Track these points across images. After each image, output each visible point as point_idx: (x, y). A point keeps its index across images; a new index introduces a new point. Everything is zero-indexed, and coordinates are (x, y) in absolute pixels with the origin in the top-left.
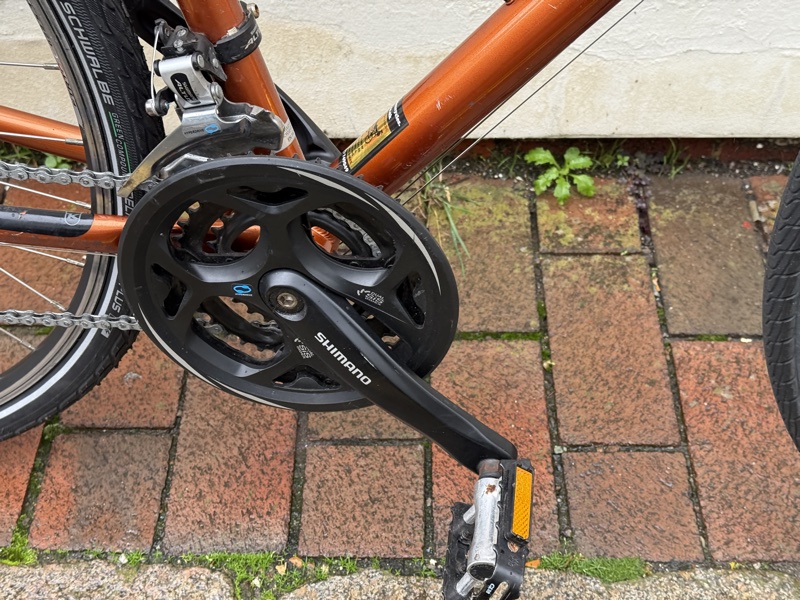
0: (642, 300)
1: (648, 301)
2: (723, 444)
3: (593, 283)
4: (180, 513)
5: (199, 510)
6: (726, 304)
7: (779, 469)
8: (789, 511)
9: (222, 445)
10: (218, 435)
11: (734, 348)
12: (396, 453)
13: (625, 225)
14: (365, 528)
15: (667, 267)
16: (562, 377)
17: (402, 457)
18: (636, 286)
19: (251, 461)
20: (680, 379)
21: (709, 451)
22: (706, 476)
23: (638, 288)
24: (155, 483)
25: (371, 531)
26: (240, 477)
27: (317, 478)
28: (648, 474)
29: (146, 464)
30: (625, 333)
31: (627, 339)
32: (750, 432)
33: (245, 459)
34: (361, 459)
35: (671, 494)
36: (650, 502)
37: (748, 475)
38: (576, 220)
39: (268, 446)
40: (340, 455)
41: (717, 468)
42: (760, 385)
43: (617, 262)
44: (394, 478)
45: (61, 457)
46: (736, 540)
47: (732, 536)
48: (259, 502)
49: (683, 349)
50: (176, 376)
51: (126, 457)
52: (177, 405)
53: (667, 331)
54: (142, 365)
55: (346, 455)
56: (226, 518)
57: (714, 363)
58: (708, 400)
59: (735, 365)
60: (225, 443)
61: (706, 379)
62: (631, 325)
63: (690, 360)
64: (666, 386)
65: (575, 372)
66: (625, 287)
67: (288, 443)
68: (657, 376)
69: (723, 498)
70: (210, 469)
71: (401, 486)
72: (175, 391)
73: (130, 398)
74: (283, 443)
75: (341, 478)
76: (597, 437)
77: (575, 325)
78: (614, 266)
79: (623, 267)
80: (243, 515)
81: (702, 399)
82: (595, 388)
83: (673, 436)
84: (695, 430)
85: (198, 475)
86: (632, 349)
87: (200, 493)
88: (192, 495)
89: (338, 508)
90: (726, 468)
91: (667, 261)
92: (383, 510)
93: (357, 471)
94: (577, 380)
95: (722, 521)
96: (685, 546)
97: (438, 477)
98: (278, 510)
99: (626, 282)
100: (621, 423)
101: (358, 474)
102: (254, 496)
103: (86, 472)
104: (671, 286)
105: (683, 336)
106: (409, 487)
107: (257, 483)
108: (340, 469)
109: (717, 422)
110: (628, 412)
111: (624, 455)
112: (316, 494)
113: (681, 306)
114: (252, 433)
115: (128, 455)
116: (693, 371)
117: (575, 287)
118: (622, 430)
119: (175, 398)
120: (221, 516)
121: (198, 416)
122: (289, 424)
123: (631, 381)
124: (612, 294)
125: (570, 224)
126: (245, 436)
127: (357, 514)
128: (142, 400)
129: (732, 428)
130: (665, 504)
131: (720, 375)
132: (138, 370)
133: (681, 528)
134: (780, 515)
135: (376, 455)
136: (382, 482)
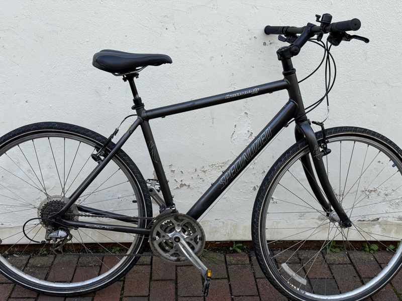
13: (246, 259)
38: (235, 259)
125: (233, 259)
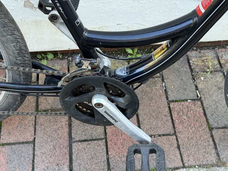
0: (161, 91)
1: (162, 91)
2: (185, 132)
3: (147, 87)
4: (38, 167)
5: (44, 165)
6: (183, 91)
7: (200, 138)
8: (204, 150)
9: (48, 145)
10: (47, 142)
11: (186, 103)
12: (98, 143)
14: (91, 166)
15: (167, 81)
16: (141, 116)
17: (99, 144)
18: (159, 87)
19: (57, 149)
20: (172, 114)
21: (182, 135)
22: (181, 142)
23: (160, 88)
24: (30, 158)
25: (93, 167)
26: (54, 154)
27: (76, 153)
28: (166, 142)
29: (26, 153)
30: (157, 101)
31: (158, 103)
32: (192, 128)
33: (55, 149)
34: (88, 146)
35: (172, 148)
36: (167, 151)
37: (192, 140)
39: (61, 144)
40: (82, 145)
41: (184, 139)
42: (194, 114)
43: (153, 80)
44: (98, 151)
45: (2, 153)
46: (191, 160)
47: (189, 158)
48: (60, 161)
49: (173, 105)
50: (32, 125)
51: (20, 151)
52: (34, 134)
53: (168, 100)
54: (22, 122)
55: (84, 145)
56: (52, 167)
57: (181, 108)
58: (180, 119)
59: (187, 108)
60: (49, 144)
61: (179, 113)
62: (159, 99)
63: (175, 108)
64: (169, 116)
65: (145, 114)
66: (156, 87)
67: (67, 143)
68: (167, 114)
69: (186, 148)
70: (45, 153)
71: (100, 153)
72: (33, 129)
73: (20, 133)
74: (65, 143)
75: (83, 152)
76: (152, 133)
77: (143, 100)
78: (152, 81)
79: (155, 81)
80: (56, 166)
81: (179, 119)
82: (150, 118)
83: (172, 131)
84: (178, 128)
85: (42, 155)
86: (159, 106)
87: (43, 160)
88: (41, 161)
89: (83, 161)
90: (187, 139)
91: (166, 79)
92: (95, 161)
93: (87, 149)
94: (145, 117)
95: (187, 154)
96: (177, 163)
97: (110, 149)
98: (66, 163)
99: (156, 86)
100: (158, 128)
101: (87, 150)
102: (59, 160)
103: (10, 157)
104: (168, 86)
105: (173, 101)
106: (102, 153)
107: (59, 156)
108: (82, 149)
109: (183, 125)
110: (160, 125)
111: (159, 137)
112: (76, 157)
113: (171, 92)
114: (56, 141)
115: (21, 150)
116: (176, 111)
117: (143, 88)
118: (158, 130)
119: (33, 132)
120: (50, 167)
121: (40, 137)
122: (66, 137)
123: (160, 116)
124: (152, 90)
126: (55, 142)
127: (88, 162)
128: (23, 133)
129: (187, 127)
130: (171, 151)
131: (183, 112)
132: (21, 124)
133: (176, 158)
134: (201, 151)
135: (92, 144)
136: (94, 152)
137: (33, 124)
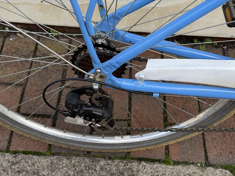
137: (197, 108)
